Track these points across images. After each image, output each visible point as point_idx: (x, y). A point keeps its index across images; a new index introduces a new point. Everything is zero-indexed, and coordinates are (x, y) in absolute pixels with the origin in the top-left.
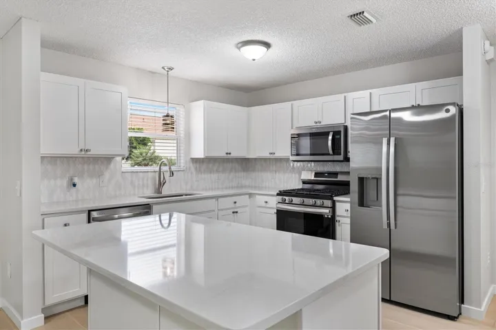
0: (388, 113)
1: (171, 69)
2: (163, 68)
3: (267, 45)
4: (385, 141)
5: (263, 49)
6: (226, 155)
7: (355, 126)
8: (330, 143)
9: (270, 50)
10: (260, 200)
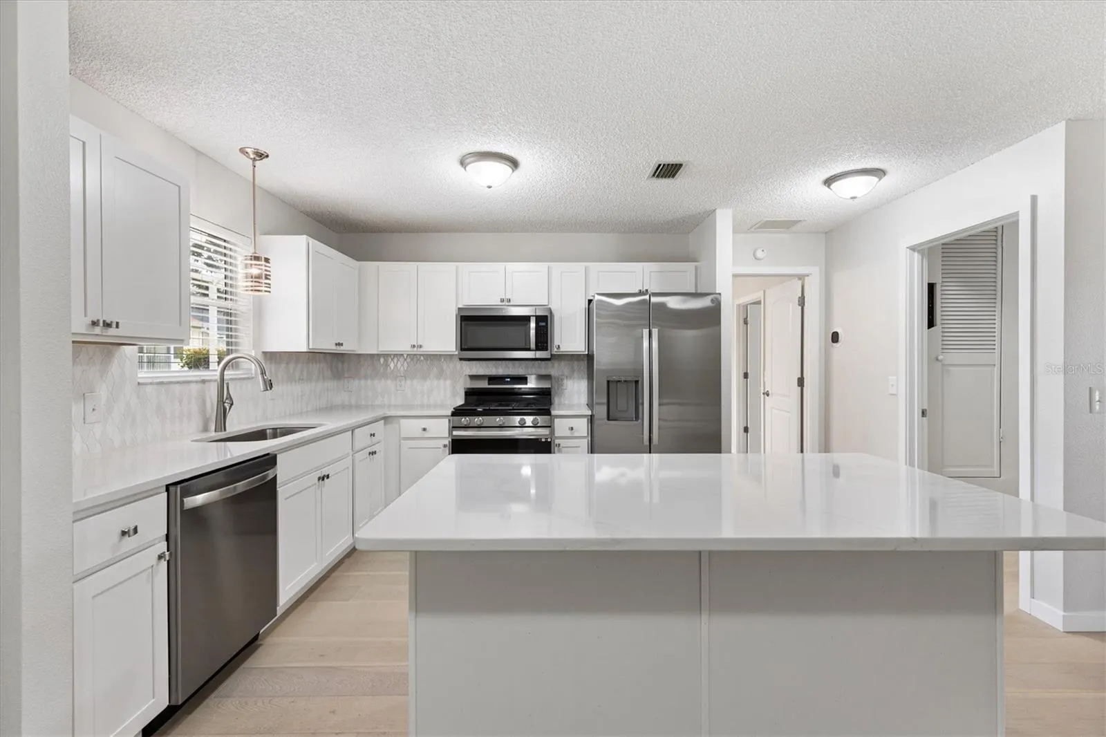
0: (647, 297)
1: (261, 156)
2: (242, 151)
3: (514, 163)
4: (646, 332)
5: (503, 168)
6: (334, 347)
7: (602, 312)
8: (533, 332)
9: (517, 172)
10: (411, 427)
